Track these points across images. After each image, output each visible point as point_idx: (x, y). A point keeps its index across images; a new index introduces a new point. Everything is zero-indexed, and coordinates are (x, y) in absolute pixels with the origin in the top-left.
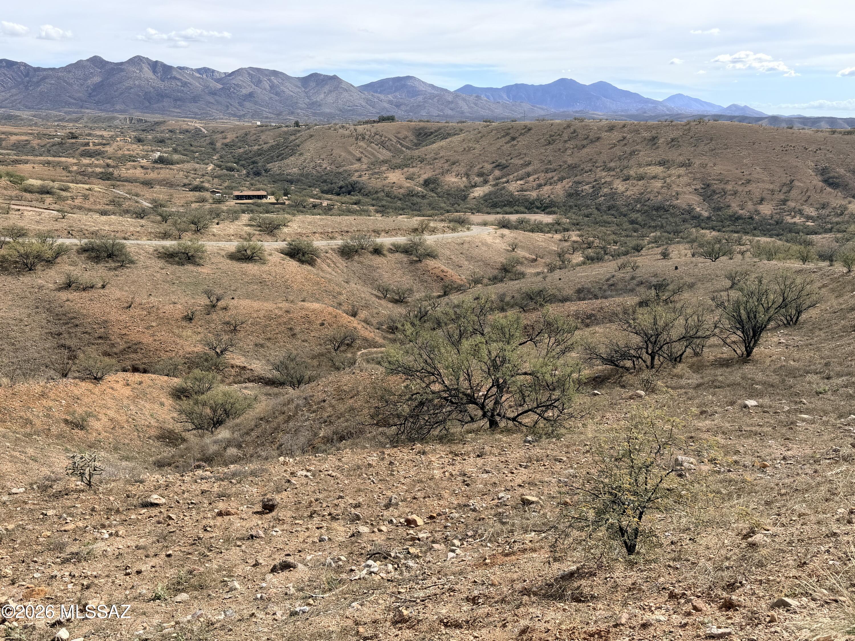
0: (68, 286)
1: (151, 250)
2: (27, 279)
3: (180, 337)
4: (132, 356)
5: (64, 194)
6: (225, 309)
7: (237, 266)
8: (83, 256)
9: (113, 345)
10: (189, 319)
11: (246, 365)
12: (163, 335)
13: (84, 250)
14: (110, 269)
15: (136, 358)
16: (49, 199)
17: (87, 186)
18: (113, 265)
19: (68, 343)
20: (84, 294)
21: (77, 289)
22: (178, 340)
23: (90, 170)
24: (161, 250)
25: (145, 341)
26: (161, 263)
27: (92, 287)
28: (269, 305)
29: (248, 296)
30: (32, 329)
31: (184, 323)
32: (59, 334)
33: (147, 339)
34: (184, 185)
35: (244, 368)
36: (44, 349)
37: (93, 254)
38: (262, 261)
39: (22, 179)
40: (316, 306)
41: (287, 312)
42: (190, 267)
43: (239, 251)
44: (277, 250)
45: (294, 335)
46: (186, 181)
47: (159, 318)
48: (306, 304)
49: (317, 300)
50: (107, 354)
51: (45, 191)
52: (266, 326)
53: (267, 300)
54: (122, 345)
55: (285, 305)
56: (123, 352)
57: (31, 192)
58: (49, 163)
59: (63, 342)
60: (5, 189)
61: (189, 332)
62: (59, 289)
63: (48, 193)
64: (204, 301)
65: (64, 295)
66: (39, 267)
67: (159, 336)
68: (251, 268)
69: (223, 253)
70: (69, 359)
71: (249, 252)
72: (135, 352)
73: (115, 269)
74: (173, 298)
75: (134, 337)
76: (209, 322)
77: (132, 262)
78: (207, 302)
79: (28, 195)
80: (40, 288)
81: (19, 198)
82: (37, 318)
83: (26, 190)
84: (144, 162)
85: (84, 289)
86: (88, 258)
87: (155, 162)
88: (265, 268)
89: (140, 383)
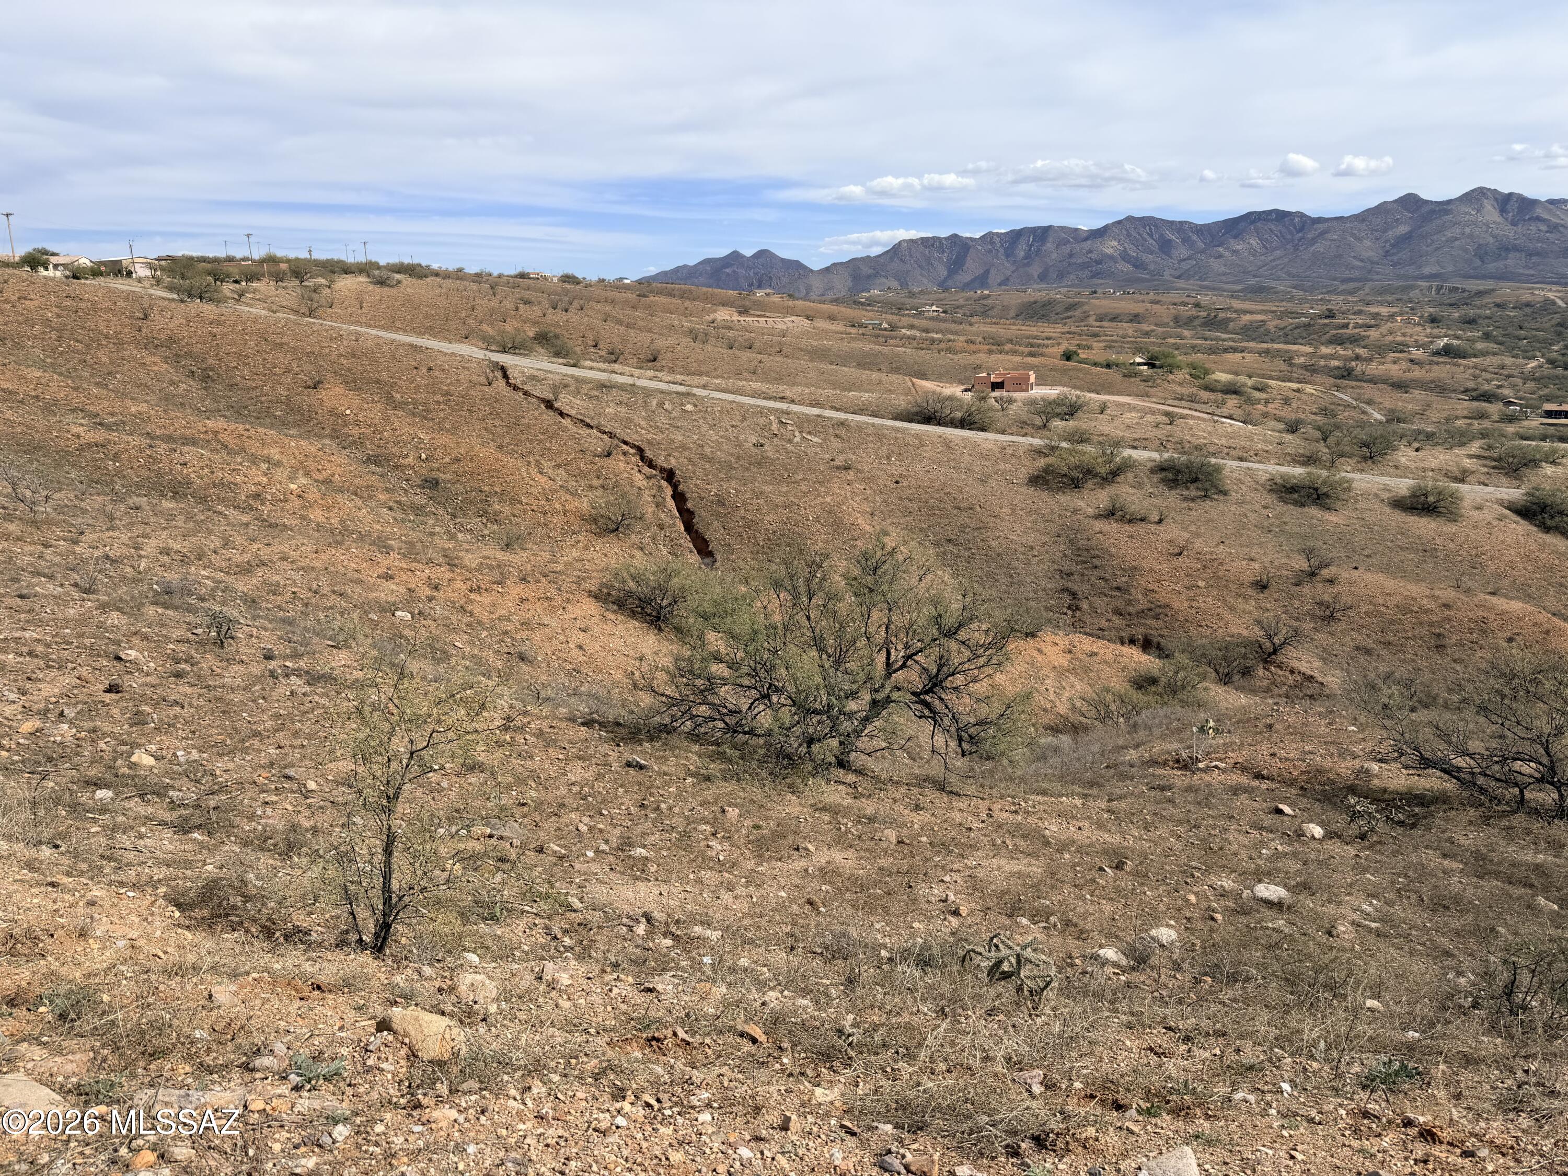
0: (1110, 514)
1: (1263, 478)
2: (1065, 499)
3: (1232, 609)
4: (1153, 622)
5: (1257, 395)
6: (1331, 581)
7: (1399, 517)
8: (1156, 478)
9: (1129, 603)
10: (1262, 586)
11: (1316, 674)
12: (1208, 602)
13: (1161, 468)
14: (1185, 499)
15: (1152, 626)
16: (1232, 402)
17: (1295, 386)
18: (1194, 493)
19: (1075, 588)
20: (1127, 527)
21: (1122, 519)
22: (1227, 615)
23: (1322, 363)
24: (1279, 481)
25: (1175, 605)
26: (1269, 499)
27: (1142, 520)
28: (1416, 590)
29: (1386, 569)
30: (1041, 562)
31: (1250, 592)
32: (1070, 574)
33: (1180, 604)
34: (1466, 391)
35: (1310, 678)
36: (1044, 590)
37: (1170, 475)
38: (1453, 516)
39: (1207, 372)
40: (1516, 606)
41: (1446, 606)
42: (1314, 511)
43: (1414, 495)
44: (1501, 503)
45: (1440, 647)
46: (1471, 384)
47: (1216, 576)
48: (1494, 600)
49: (1527, 598)
50: (1118, 612)
51: (1232, 390)
52: (1392, 622)
53: (1418, 579)
54: (1143, 604)
55: (1448, 594)
56: (1141, 613)
57: (1212, 390)
58: (1267, 352)
59: (1070, 585)
60: (1180, 384)
61: (1251, 606)
62: (1097, 517)
63: (1235, 392)
64: (1301, 564)
65: (1098, 525)
66: (1090, 484)
67: (1200, 603)
68: (1423, 526)
69: (1386, 495)
70: (1069, 608)
71: (1431, 499)
72: (1157, 617)
73: (1193, 500)
74: (1255, 552)
75: (1162, 596)
76: (1291, 597)
77: (1225, 493)
78: (1305, 566)
79: (1205, 395)
80: (1075, 511)
81: (1192, 399)
82: (1052, 549)
83: (1207, 388)
84: (1417, 353)
85: (1130, 521)
86: (1164, 481)
87: (1437, 353)
88: (1451, 528)
89: (1092, 654)
